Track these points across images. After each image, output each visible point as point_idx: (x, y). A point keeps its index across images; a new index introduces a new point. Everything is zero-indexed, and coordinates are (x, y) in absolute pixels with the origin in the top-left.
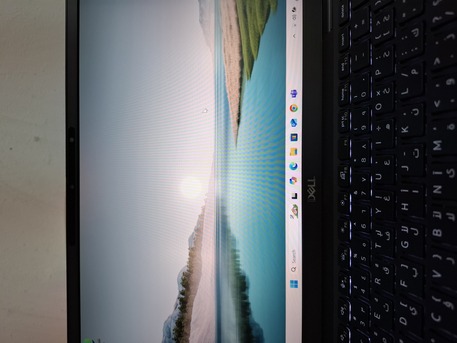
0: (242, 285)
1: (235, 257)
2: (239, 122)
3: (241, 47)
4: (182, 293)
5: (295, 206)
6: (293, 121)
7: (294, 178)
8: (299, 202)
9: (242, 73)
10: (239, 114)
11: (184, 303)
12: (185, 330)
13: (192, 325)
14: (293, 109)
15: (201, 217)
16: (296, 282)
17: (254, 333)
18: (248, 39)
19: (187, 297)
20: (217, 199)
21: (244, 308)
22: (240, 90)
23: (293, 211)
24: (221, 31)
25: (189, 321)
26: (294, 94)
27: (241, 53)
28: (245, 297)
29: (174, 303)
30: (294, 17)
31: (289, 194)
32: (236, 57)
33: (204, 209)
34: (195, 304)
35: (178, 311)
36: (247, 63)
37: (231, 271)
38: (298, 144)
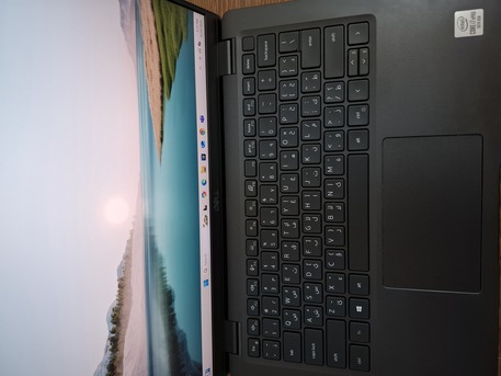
1: (163, 274)
2: (162, 140)
3: (161, 65)
4: (113, 332)
5: (205, 216)
6: (202, 143)
7: (204, 193)
8: (208, 213)
9: (162, 91)
10: (162, 133)
11: (115, 342)
12: (118, 370)
13: (124, 361)
14: (202, 132)
15: (130, 242)
16: (207, 281)
17: (179, 341)
19: (118, 334)
20: (145, 220)
22: (162, 108)
23: (204, 221)
25: (122, 358)
26: (202, 120)
27: (161, 70)
28: (172, 310)
30: (200, 50)
31: (201, 207)
32: (157, 75)
33: (132, 234)
34: (126, 337)
35: (109, 353)
36: (166, 83)
37: (160, 290)
38: (206, 164)
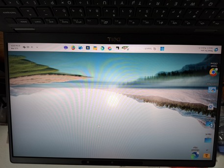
0: (163, 75)
1: (148, 79)
2: (80, 76)
3: (42, 74)
4: (167, 106)
5: (122, 48)
6: (80, 48)
7: (109, 48)
9: (55, 74)
10: (76, 75)
11: (173, 105)
12: (186, 105)
13: (184, 101)
14: (74, 48)
15: (128, 96)
16: (161, 48)
17: (188, 69)
18: (38, 70)
19: (169, 104)
20: (120, 87)
21: (175, 74)
22: (64, 75)
23: (125, 49)
24: (34, 84)
25: (181, 103)
26: (66, 47)
27: (45, 74)
28: (169, 74)
29: (173, 111)
30: (28, 47)
31: (117, 51)
32: (47, 77)
33: (124, 94)
34: (173, 100)
35: (176, 108)
36: (50, 71)
37: (156, 81)
38: (91, 46)
